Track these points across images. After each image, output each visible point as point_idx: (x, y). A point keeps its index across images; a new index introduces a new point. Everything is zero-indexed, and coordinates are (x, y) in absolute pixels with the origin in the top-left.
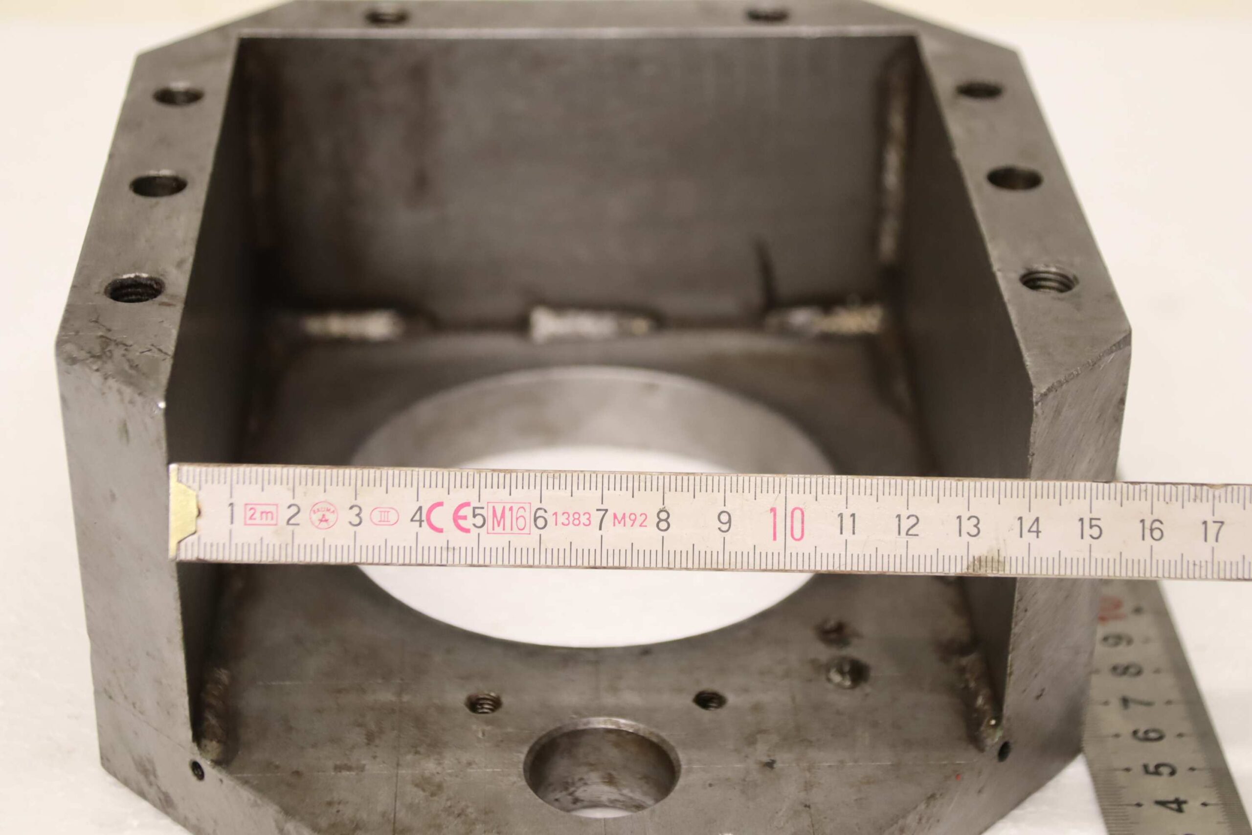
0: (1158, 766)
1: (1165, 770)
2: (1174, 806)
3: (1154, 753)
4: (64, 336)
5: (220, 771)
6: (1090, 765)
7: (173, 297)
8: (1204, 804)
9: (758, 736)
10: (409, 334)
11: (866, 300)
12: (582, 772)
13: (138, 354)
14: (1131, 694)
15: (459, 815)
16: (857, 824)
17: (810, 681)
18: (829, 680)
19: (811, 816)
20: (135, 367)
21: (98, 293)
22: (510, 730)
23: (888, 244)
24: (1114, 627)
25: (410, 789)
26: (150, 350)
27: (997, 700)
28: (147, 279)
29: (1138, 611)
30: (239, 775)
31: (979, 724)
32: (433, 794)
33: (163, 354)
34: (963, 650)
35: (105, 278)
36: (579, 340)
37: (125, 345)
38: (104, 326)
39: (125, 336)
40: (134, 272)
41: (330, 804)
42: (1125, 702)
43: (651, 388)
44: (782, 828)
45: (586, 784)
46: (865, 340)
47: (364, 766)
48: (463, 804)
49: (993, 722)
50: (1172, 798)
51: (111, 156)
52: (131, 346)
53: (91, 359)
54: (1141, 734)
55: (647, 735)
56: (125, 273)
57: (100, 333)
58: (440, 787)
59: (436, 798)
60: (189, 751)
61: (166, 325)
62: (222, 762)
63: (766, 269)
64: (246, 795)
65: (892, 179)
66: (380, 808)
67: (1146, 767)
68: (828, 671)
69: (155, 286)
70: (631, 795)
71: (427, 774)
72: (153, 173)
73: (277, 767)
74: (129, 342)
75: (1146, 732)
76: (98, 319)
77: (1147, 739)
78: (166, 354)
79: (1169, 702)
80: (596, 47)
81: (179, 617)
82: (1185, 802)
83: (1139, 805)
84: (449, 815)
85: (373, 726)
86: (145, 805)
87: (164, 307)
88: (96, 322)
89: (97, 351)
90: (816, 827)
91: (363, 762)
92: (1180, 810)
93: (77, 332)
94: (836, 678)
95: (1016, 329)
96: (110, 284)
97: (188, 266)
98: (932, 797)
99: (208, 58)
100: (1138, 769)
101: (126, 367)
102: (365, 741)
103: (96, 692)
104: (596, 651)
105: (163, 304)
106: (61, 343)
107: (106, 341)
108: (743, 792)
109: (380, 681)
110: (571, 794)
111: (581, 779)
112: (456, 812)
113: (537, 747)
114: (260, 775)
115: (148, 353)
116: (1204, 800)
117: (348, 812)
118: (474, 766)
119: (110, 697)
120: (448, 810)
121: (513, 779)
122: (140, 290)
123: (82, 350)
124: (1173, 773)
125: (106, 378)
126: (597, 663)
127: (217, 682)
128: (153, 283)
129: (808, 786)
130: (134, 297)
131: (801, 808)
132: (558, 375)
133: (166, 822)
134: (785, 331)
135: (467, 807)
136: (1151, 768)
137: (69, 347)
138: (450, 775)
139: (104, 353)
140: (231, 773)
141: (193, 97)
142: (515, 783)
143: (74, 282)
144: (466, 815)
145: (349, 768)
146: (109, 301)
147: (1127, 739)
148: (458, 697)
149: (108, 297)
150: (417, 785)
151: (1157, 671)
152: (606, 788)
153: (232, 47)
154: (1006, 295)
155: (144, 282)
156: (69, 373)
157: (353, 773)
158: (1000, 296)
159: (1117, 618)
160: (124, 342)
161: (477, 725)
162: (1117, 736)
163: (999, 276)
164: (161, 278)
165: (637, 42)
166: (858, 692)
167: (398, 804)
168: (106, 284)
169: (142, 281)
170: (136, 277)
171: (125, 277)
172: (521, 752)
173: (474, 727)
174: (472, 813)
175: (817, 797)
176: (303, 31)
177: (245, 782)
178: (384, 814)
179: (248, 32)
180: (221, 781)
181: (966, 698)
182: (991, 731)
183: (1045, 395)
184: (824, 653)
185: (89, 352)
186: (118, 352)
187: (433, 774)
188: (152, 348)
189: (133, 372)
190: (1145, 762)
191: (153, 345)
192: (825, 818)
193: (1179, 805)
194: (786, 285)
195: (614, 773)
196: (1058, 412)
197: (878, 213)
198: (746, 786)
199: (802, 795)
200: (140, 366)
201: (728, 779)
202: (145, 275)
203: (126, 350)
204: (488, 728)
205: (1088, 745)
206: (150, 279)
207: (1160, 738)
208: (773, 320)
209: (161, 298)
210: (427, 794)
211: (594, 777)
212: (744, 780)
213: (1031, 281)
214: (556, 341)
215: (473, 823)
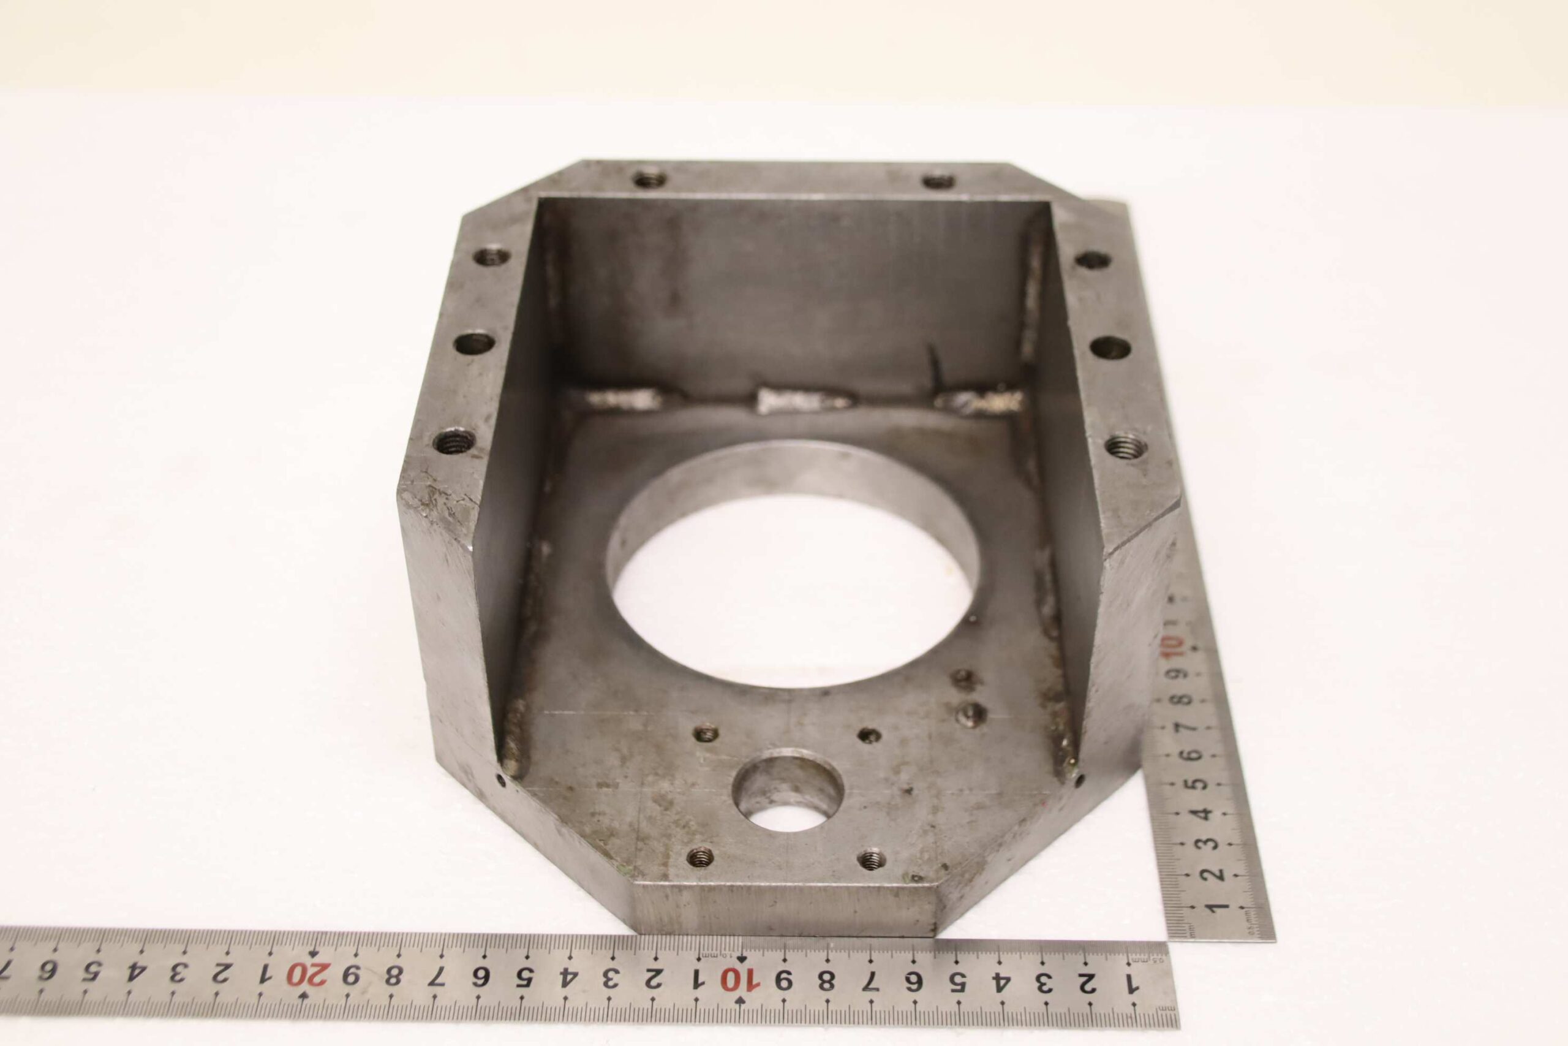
0: (1195, 781)
1: (1199, 785)
2: (1202, 815)
3: (1193, 771)
4: (403, 485)
5: (516, 785)
6: (1147, 778)
7: (482, 450)
8: (1224, 814)
9: (902, 767)
10: (667, 407)
11: (1011, 387)
12: (776, 783)
13: (455, 502)
14: (1182, 721)
15: (684, 827)
16: (968, 843)
17: (943, 721)
18: (957, 721)
19: (935, 834)
20: (452, 515)
21: (427, 445)
22: (724, 757)
23: (1027, 349)
24: (1176, 663)
25: (650, 804)
26: (464, 500)
27: (1076, 744)
28: (464, 432)
29: (1194, 649)
30: (530, 789)
31: (1062, 761)
32: (666, 809)
33: (473, 503)
34: (1057, 698)
35: (432, 433)
36: (794, 412)
37: (446, 494)
38: (431, 476)
39: (446, 486)
40: (454, 426)
41: (593, 814)
42: (1177, 726)
43: (845, 456)
44: (914, 844)
45: (779, 791)
46: (1007, 417)
47: (618, 784)
48: (688, 817)
49: (1073, 761)
50: (1200, 808)
51: (441, 315)
52: (450, 495)
53: (422, 507)
54: (1185, 755)
55: (822, 763)
56: (448, 427)
57: (429, 483)
58: (671, 803)
59: (668, 812)
60: (495, 768)
61: (476, 476)
62: (518, 778)
63: (935, 363)
64: (534, 804)
65: (1032, 302)
66: (628, 819)
67: (1186, 782)
68: (957, 713)
69: (469, 438)
70: (812, 800)
71: (663, 792)
72: (470, 331)
73: (557, 783)
74: (449, 492)
75: (1189, 753)
76: (427, 469)
77: (1190, 759)
78: (475, 503)
79: (1208, 728)
80: (807, 207)
81: (486, 684)
82: (1210, 812)
83: (1177, 814)
84: (677, 827)
85: (625, 751)
86: (466, 792)
87: (475, 460)
88: (426, 472)
89: (426, 499)
90: (938, 844)
91: (617, 781)
92: (1206, 818)
93: (412, 482)
94: (963, 719)
95: (1097, 492)
96: (436, 437)
97: (493, 421)
98: (1024, 820)
99: (515, 220)
100: (1180, 784)
101: (446, 514)
102: (620, 763)
103: (432, 716)
104: (790, 691)
105: (474, 457)
106: (400, 491)
107: (433, 490)
108: (888, 814)
109: (632, 713)
110: (769, 798)
111: (775, 788)
112: (682, 824)
113: (743, 771)
114: (545, 789)
115: (462, 502)
116: (1224, 811)
117: (606, 821)
118: (697, 787)
119: (441, 721)
120: (676, 823)
121: (725, 798)
122: (458, 439)
123: (416, 498)
124: (1205, 787)
125: (432, 523)
126: (790, 701)
127: (516, 711)
128: (467, 435)
129: (935, 810)
130: (453, 449)
131: (928, 828)
132: (775, 444)
133: (480, 807)
134: (948, 410)
135: (690, 820)
136: (1190, 783)
137: (406, 495)
138: (679, 793)
139: (431, 501)
140: (524, 787)
141: (503, 257)
142: (725, 801)
143: (410, 436)
144: (689, 827)
145: (608, 786)
146: (436, 453)
147: (1175, 759)
148: (687, 727)
149: (435, 448)
150: (655, 801)
151: (1203, 701)
152: (793, 794)
153: (533, 206)
154: (1093, 460)
155: (461, 434)
156: (406, 513)
157: (611, 790)
158: (1089, 460)
159: (1181, 654)
160: (446, 492)
161: (700, 752)
162: (1168, 755)
163: (1090, 440)
164: (473, 431)
165: (840, 203)
166: (977, 731)
167: (642, 816)
168: (434, 437)
169: (459, 433)
170: (456, 430)
171: (449, 429)
172: (730, 776)
173: (698, 754)
174: (693, 825)
175: (941, 819)
176: (586, 194)
177: (534, 794)
178: (631, 825)
179: (544, 194)
180: (517, 791)
181: (1056, 739)
182: (1070, 767)
183: (1111, 554)
184: (955, 697)
185: (421, 501)
186: (441, 500)
187: (667, 792)
188: (465, 497)
189: (450, 519)
190: (1185, 777)
191: (466, 495)
192: (945, 836)
193: (1206, 814)
194: (948, 376)
195: (799, 784)
196: (1122, 562)
197: (1022, 326)
198: (890, 809)
199: (930, 817)
200: (456, 514)
201: (878, 803)
202: (462, 429)
203: (447, 499)
204: (708, 755)
205: (1146, 764)
206: (465, 432)
207: (1199, 758)
208: (939, 402)
209: (473, 451)
210: (662, 808)
211: (785, 786)
212: (889, 804)
213: (1113, 447)
214: (775, 413)
215: (694, 834)
